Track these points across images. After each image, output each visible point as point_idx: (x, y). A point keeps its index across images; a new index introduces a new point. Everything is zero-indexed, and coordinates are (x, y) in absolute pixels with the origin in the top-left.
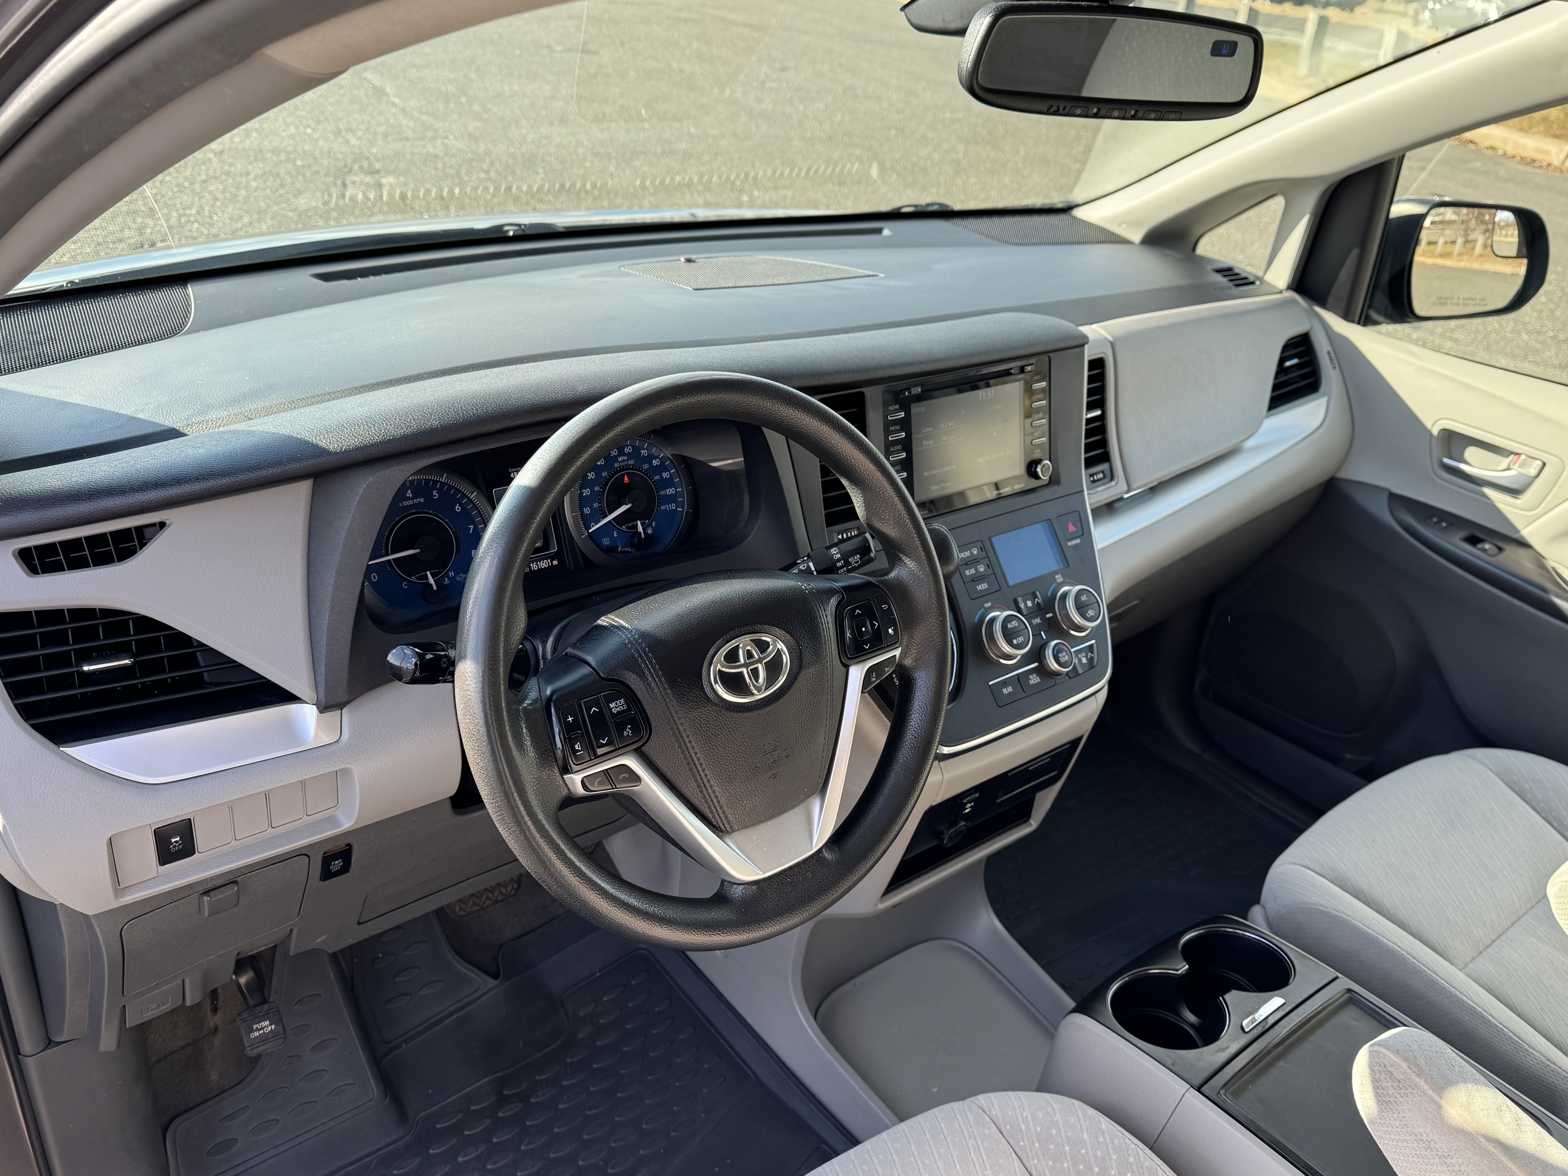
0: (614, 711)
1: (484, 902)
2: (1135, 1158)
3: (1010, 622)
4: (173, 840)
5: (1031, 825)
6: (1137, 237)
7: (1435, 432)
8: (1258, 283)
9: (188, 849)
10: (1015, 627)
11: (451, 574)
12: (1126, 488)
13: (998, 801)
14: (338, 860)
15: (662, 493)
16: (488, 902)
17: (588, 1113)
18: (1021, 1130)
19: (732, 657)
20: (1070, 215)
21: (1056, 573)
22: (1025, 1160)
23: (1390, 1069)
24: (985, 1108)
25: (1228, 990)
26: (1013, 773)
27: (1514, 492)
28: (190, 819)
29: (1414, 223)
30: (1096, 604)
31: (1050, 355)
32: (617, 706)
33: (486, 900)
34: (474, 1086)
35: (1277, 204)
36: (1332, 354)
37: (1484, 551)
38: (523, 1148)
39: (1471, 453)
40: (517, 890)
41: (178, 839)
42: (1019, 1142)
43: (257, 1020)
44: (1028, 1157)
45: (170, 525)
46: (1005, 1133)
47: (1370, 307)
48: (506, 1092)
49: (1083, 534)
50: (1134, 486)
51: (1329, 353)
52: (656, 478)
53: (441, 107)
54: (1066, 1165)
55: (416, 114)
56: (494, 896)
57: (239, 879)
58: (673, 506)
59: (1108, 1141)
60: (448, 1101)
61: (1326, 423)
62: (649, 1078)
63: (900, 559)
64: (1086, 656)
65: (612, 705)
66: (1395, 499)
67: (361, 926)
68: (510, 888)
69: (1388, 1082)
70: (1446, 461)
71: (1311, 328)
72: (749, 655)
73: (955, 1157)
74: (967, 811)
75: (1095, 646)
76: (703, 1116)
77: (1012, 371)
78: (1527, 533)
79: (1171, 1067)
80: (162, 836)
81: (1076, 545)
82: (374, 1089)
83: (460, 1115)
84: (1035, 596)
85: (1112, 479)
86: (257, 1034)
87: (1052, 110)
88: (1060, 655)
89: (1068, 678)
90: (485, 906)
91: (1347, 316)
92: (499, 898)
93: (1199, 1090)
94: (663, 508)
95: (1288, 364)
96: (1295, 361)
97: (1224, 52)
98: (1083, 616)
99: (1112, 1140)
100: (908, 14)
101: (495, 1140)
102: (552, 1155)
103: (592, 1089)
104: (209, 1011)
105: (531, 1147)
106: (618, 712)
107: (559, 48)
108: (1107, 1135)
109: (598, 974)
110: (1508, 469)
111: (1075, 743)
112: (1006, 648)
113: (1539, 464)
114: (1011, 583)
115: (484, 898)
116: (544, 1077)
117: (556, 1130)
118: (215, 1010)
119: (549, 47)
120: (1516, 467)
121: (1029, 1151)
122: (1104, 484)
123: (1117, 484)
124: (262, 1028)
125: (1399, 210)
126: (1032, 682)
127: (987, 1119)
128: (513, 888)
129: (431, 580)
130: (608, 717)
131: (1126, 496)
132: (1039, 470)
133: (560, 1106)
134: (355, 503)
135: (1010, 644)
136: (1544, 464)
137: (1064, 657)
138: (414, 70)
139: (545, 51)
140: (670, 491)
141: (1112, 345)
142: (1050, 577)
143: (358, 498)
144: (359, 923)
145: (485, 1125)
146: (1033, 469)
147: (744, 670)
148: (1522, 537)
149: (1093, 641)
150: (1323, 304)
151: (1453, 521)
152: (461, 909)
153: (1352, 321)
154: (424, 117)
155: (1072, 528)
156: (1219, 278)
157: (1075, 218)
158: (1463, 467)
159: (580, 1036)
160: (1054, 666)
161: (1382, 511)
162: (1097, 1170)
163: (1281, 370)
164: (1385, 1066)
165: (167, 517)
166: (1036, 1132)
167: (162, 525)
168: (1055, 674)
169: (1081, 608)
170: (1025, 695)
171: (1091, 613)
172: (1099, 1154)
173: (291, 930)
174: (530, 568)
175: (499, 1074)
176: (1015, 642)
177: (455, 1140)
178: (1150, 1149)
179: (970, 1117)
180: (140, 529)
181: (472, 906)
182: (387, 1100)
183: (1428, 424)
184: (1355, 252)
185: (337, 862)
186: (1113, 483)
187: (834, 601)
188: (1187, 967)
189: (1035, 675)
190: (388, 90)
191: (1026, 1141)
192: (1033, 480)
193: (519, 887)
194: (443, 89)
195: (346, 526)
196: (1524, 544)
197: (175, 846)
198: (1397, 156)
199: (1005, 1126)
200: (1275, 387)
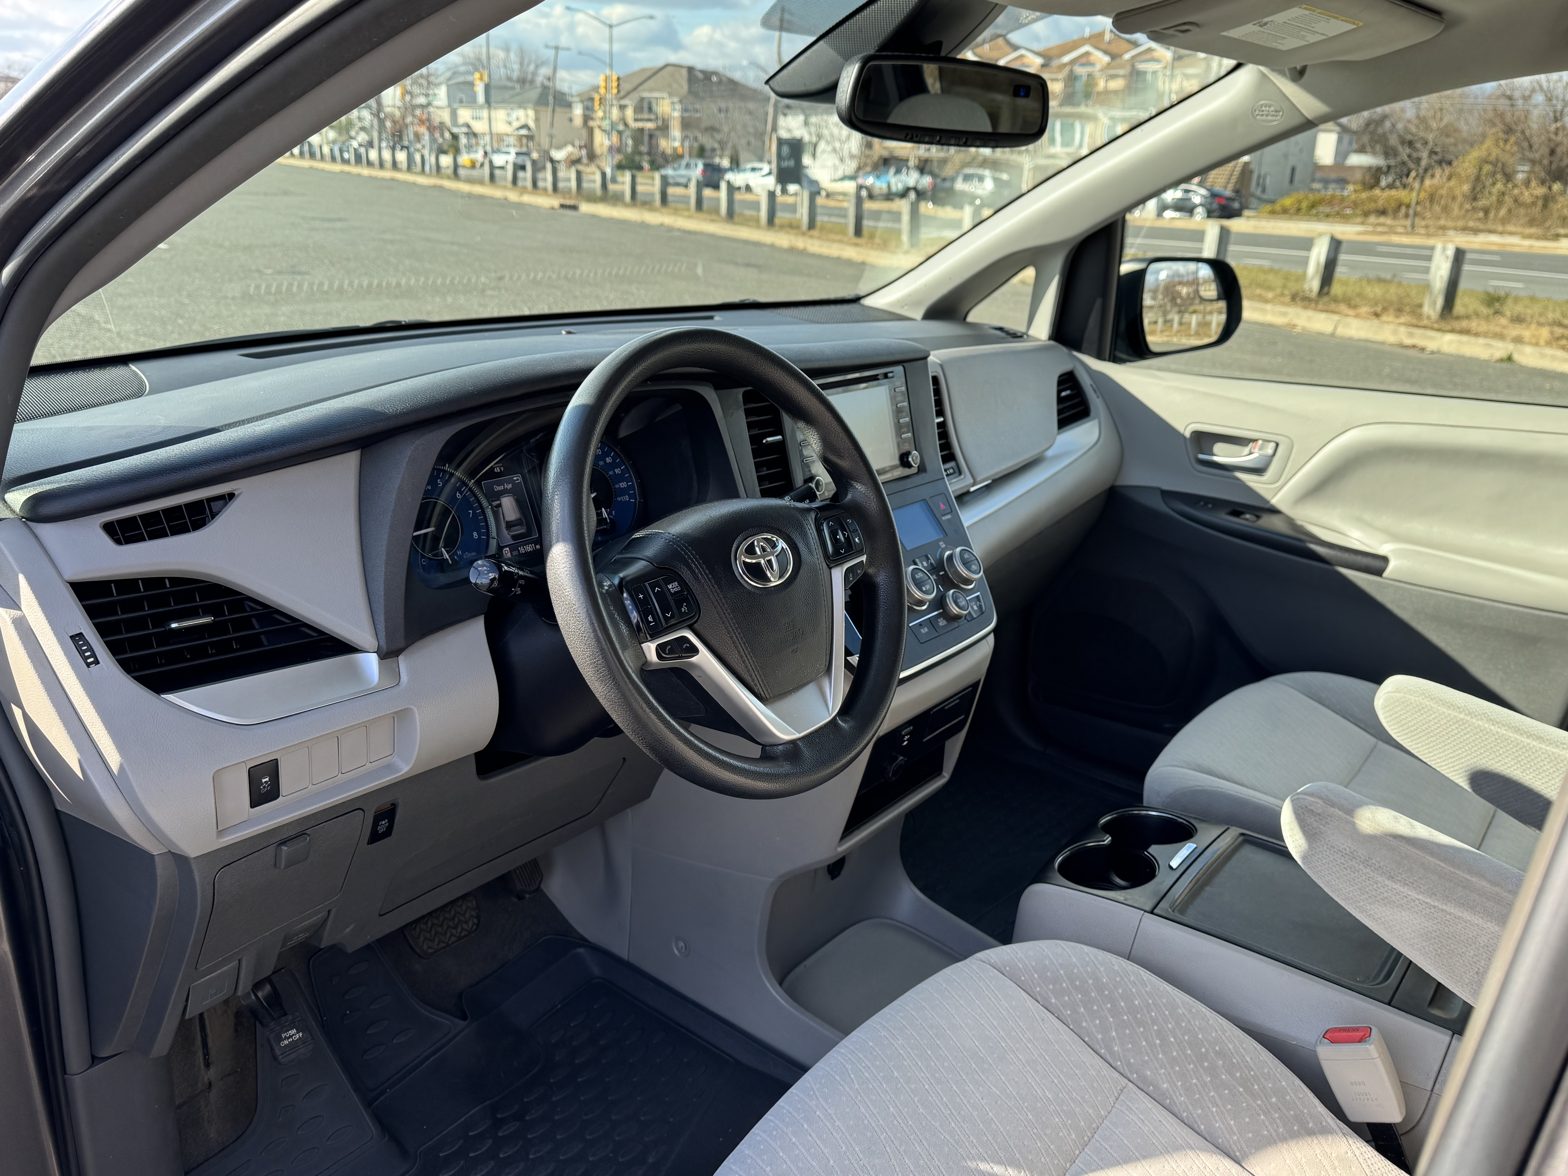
0: (672, 591)
1: (449, 939)
2: (1119, 967)
3: (917, 574)
4: (264, 780)
5: (944, 777)
6: (918, 314)
7: (1187, 434)
8: (1025, 336)
9: (273, 793)
10: (921, 577)
11: (459, 552)
12: (972, 481)
13: (924, 740)
14: (384, 820)
15: (617, 486)
16: (453, 939)
17: (585, 1118)
18: (1019, 968)
19: (750, 550)
20: (860, 304)
21: (939, 540)
22: (1029, 990)
23: (1309, 808)
24: (984, 959)
25: (1149, 846)
26: (934, 710)
27: (1258, 471)
28: (277, 759)
29: (1138, 277)
30: (976, 561)
31: (905, 364)
32: (673, 587)
33: (450, 937)
34: (468, 1115)
35: (1029, 273)
36: (1094, 386)
37: (1247, 520)
38: (531, 1157)
39: (1218, 447)
40: (478, 925)
41: (267, 779)
42: (1020, 977)
43: (285, 1029)
44: (1031, 987)
45: (239, 495)
46: (1006, 974)
47: (1115, 349)
48: (499, 1116)
49: (952, 511)
50: (979, 479)
51: (1092, 386)
52: (611, 473)
53: (158, 329)
54: (1064, 985)
55: (132, 336)
56: (457, 932)
57: (308, 832)
58: (627, 498)
59: (1093, 958)
60: (444, 1133)
61: (1102, 440)
62: (635, 1080)
63: (852, 486)
64: (976, 605)
65: (670, 586)
66: (1167, 495)
67: (381, 917)
68: (470, 924)
69: (1311, 819)
70: (1201, 456)
71: (1074, 367)
72: (763, 549)
73: (972, 996)
74: (905, 743)
75: (981, 596)
76: (694, 1100)
77: (879, 377)
78: (1275, 501)
79: (1124, 902)
80: (254, 775)
81: (948, 520)
82: (373, 1129)
83: (461, 1142)
84: (928, 559)
85: (960, 474)
86: (286, 1042)
87: (908, 138)
88: (958, 601)
89: (966, 621)
90: (450, 942)
91: (1100, 356)
92: (463, 934)
93: (1152, 912)
94: (619, 499)
95: (1063, 394)
96: (1068, 392)
97: (1022, 94)
98: (969, 569)
99: (1096, 957)
100: (772, 86)
101: (502, 1156)
102: (561, 1158)
103: (582, 1098)
104: (202, 1066)
105: (538, 1154)
106: (675, 592)
107: (269, 271)
108: (1091, 955)
109: (559, 1006)
110: (1251, 453)
111: (975, 686)
112: (918, 594)
113: (1273, 445)
114: (908, 549)
115: (448, 935)
116: (532, 1098)
117: (558, 1137)
118: (208, 1065)
119: (258, 271)
120: (1256, 450)
121: (1031, 983)
122: (955, 478)
123: (965, 477)
124: (291, 1037)
125: (1126, 268)
126: (941, 624)
127: (988, 966)
128: (474, 924)
129: (446, 556)
130: (668, 594)
131: (972, 489)
132: (910, 459)
133: (556, 1118)
134: (405, 464)
135: (920, 590)
136: (1277, 445)
137: (963, 603)
138: (120, 299)
139: (256, 275)
140: (623, 485)
141: (941, 366)
142: (935, 544)
143: (406, 460)
144: (381, 915)
145: (488, 1145)
146: (905, 460)
147: (762, 562)
148: (1272, 506)
149: (979, 593)
150: (1079, 350)
151: (1216, 504)
152: (429, 947)
153: (1104, 359)
154: (142, 339)
155: (942, 506)
156: (998, 333)
157: (863, 306)
158: (1215, 459)
159: (557, 1059)
160: (955, 610)
161: (1160, 505)
162: (1091, 982)
163: (1060, 400)
164: (1306, 807)
165: (235, 488)
166: (1033, 967)
167: (231, 496)
168: (957, 617)
169: (966, 564)
170: (937, 634)
171: (974, 567)
172: (1089, 969)
173: (329, 911)
174: (519, 551)
175: (487, 1103)
176: (924, 589)
177: (462, 1162)
178: (1128, 960)
179: (974, 967)
180: (211, 500)
181: (438, 944)
182: (387, 1138)
183: (1181, 429)
184: (1099, 302)
185: (384, 822)
186: (962, 477)
187: (813, 515)
188: (1110, 838)
189: (942, 619)
190: (97, 317)
191: (1026, 975)
192: (907, 469)
193: (479, 921)
194: (157, 313)
195: (397, 486)
196: (1274, 511)
197: (264, 787)
198: (1120, 217)
199: (1005, 968)
200: (1060, 412)
